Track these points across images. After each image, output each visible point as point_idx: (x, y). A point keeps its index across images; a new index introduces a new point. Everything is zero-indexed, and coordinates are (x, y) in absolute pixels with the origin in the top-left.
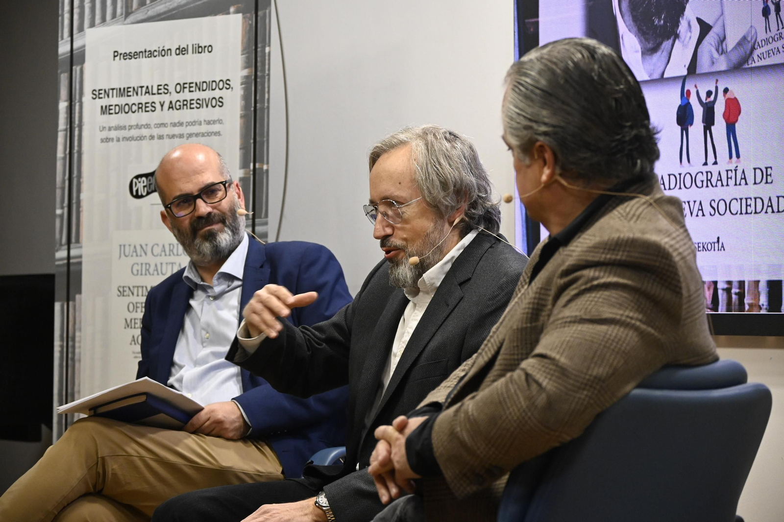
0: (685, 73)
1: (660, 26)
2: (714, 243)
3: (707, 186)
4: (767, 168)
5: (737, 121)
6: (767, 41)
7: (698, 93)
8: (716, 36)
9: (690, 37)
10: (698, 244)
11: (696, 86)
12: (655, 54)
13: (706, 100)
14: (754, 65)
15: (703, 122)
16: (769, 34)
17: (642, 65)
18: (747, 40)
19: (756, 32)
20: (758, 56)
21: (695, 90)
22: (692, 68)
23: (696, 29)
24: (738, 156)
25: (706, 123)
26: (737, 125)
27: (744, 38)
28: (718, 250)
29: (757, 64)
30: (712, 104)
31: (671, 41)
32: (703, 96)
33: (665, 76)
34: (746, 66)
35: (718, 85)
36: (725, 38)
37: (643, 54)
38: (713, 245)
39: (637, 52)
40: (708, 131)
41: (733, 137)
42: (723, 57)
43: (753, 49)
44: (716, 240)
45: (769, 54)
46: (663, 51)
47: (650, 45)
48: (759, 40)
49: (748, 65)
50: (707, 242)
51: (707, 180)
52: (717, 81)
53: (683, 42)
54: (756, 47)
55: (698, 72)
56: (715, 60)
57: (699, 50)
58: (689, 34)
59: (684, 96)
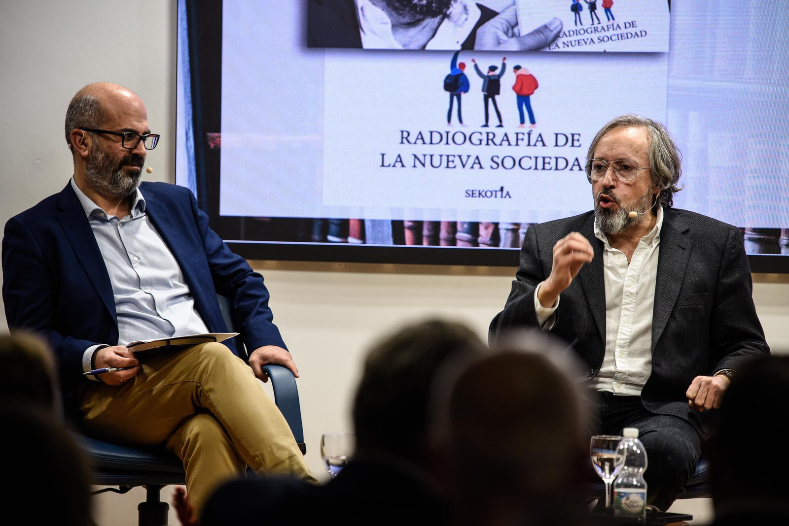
0: (459, 48)
1: (422, 6)
2: (496, 191)
3: (488, 144)
4: (573, 135)
5: (532, 93)
6: (577, 32)
7: (476, 67)
8: (503, 21)
9: (466, 19)
10: (473, 191)
11: (473, 61)
12: (413, 28)
13: (488, 73)
14: (557, 50)
15: (483, 90)
16: (579, 27)
17: (392, 36)
18: (549, 29)
19: (562, 24)
20: (564, 43)
21: (473, 64)
22: (469, 45)
23: (476, 14)
24: (533, 121)
25: (487, 92)
26: (532, 97)
27: (545, 27)
28: (502, 197)
29: (562, 49)
30: (497, 78)
31: (437, 20)
32: (485, 71)
33: (428, 48)
34: (547, 50)
35: (506, 62)
36: (517, 24)
37: (395, 27)
38: (494, 193)
39: (386, 23)
40: (490, 100)
41: (526, 106)
42: (513, 40)
43: (557, 36)
44: (499, 189)
45: (579, 43)
46: (424, 27)
47: (407, 20)
48: (565, 29)
49: (550, 49)
50: (486, 190)
51: (488, 139)
52: (504, 59)
53: (456, 22)
54: (561, 35)
55: (476, 48)
56: (502, 42)
57: (480, 31)
58: (465, 16)
59: (455, 66)
